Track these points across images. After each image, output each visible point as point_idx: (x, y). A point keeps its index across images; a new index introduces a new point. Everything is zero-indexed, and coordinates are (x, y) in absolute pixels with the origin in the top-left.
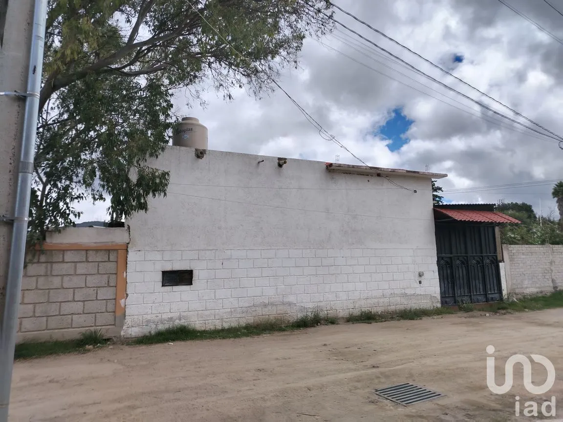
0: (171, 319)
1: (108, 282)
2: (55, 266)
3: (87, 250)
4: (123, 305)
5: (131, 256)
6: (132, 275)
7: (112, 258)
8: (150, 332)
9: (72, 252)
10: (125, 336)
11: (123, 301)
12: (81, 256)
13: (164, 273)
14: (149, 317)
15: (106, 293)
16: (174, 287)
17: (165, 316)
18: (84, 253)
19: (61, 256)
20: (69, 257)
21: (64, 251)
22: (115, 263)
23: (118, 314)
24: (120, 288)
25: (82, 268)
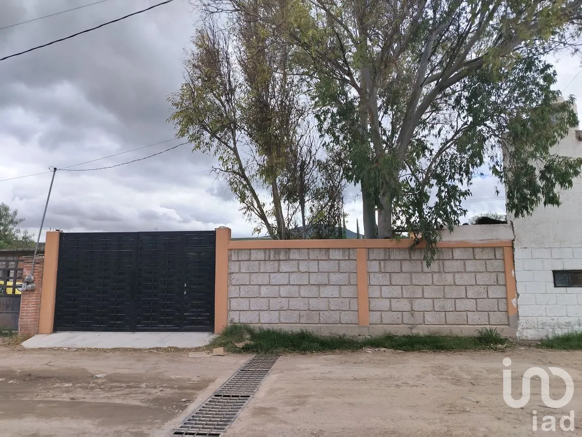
0: (568, 324)
1: (497, 280)
2: (447, 263)
3: (473, 248)
4: (515, 306)
5: (518, 253)
6: (520, 273)
7: (498, 256)
8: (547, 336)
9: (460, 249)
10: (521, 338)
11: (514, 300)
12: (468, 254)
13: (555, 273)
14: (544, 319)
15: (497, 292)
16: (568, 288)
17: (562, 320)
18: (471, 250)
19: (450, 254)
20: (457, 254)
21: (452, 248)
22: (501, 261)
23: (511, 314)
24: (509, 286)
25: (470, 265)
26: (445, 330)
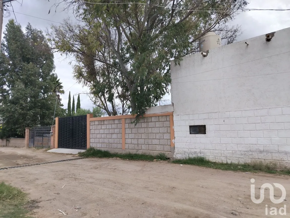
0: (195, 152)
1: (167, 131)
2: (150, 123)
3: (159, 116)
4: (173, 143)
5: (175, 118)
6: (176, 128)
7: (168, 119)
8: (186, 158)
9: (154, 117)
10: (175, 158)
11: (173, 140)
12: (157, 119)
13: (191, 127)
14: (185, 150)
15: (167, 136)
16: (196, 135)
17: (193, 151)
18: (158, 117)
19: (151, 119)
20: (153, 119)
21: (151, 117)
22: (169, 122)
23: (172, 147)
24: (172, 133)
25: (158, 124)
26: (148, 152)
